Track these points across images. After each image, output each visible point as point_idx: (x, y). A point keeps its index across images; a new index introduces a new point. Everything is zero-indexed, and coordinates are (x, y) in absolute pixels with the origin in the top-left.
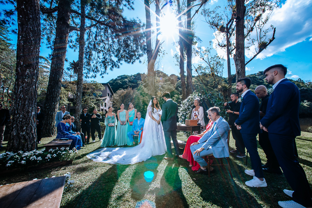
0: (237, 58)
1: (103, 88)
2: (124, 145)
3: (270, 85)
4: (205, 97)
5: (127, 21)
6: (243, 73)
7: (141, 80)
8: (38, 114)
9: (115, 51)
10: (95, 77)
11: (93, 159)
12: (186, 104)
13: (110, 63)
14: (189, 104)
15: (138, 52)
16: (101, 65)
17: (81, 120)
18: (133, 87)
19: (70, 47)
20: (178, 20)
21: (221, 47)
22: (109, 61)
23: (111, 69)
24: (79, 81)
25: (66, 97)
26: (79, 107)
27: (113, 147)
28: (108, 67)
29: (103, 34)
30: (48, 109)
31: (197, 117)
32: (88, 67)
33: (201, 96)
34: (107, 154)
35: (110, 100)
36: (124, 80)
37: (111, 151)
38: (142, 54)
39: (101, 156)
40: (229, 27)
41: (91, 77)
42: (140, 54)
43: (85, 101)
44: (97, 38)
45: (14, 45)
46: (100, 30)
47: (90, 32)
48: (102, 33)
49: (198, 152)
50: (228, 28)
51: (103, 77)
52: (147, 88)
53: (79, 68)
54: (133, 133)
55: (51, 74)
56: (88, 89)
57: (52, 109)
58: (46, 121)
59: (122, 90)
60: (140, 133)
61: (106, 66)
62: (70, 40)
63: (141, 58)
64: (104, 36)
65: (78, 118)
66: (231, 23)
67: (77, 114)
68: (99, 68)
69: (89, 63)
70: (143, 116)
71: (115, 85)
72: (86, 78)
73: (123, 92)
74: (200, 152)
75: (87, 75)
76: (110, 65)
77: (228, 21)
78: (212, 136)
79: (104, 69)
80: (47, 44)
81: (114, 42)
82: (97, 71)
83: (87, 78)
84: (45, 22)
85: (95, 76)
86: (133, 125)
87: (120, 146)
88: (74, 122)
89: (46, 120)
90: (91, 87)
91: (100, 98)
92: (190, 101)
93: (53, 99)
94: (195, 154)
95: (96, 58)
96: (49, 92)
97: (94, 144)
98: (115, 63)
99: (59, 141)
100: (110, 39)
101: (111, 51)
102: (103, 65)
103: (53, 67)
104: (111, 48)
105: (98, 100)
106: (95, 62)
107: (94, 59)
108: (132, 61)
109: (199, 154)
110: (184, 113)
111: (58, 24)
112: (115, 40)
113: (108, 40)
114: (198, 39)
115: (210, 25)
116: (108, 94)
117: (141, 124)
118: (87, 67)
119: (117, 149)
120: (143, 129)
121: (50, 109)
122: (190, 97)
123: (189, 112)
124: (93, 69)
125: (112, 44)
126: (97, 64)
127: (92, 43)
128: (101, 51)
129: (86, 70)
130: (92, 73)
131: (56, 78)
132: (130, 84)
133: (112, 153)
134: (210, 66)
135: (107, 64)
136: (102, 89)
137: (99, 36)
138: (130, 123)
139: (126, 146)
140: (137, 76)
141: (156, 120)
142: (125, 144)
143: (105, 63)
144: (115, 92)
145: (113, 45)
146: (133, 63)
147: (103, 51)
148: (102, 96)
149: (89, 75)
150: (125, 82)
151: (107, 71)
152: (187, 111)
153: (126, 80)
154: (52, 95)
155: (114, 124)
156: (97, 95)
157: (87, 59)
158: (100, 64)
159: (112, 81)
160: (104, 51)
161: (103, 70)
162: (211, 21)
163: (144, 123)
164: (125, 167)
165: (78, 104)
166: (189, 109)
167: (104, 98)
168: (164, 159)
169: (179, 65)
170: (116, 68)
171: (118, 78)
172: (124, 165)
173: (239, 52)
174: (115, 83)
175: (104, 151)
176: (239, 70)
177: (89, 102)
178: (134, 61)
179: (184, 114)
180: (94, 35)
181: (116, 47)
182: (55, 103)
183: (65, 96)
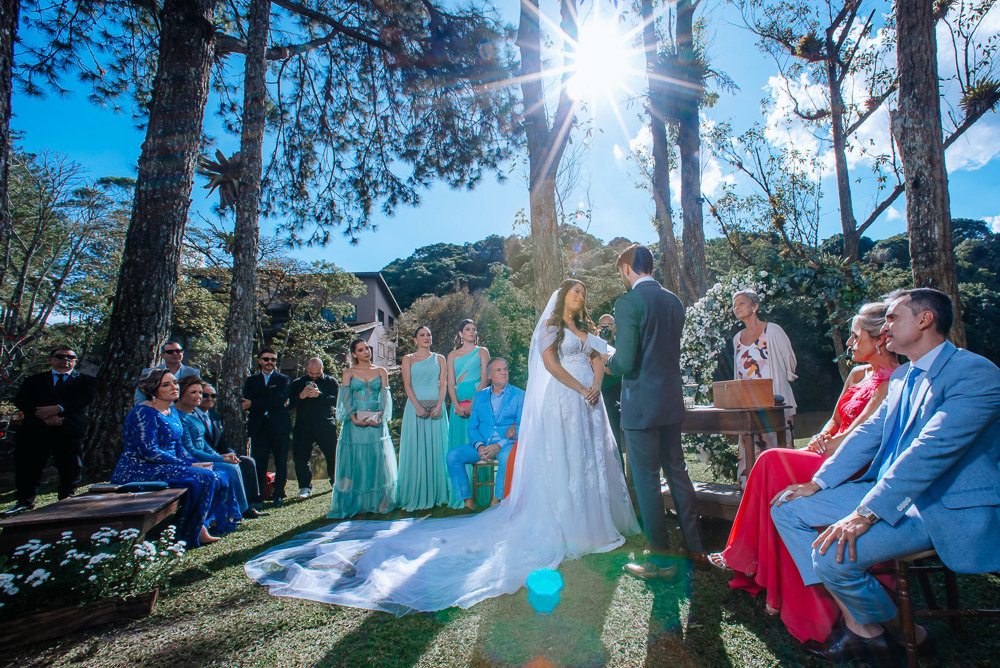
0: (909, 124)
1: (359, 289)
2: (435, 507)
3: (980, 270)
4: (787, 286)
5: (445, 14)
6: (939, 185)
7: (502, 261)
8: (65, 378)
9: (402, 141)
10: (323, 243)
11: (270, 582)
12: (700, 323)
13: (381, 188)
14: (714, 320)
15: (490, 143)
16: (347, 195)
17: (248, 402)
18: (473, 287)
19: (230, 127)
20: (641, 17)
21: (806, 121)
22: (380, 179)
23: (388, 210)
24: (241, 238)
25: (219, 327)
26: (238, 345)
27: (380, 517)
28: (373, 201)
29: (357, 79)
30: (118, 362)
31: (757, 372)
32: (299, 205)
33: (767, 280)
34: (346, 552)
35: (388, 333)
36: (439, 264)
37: (369, 537)
38: (506, 150)
39: (314, 562)
40: (835, 38)
41: (310, 242)
42: (499, 150)
43: (291, 342)
44: (331, 93)
45: (21, 133)
46: (343, 63)
47: (305, 68)
48: (353, 75)
49: (846, 541)
50: (833, 43)
51: (354, 241)
52: (527, 289)
53: (240, 184)
54: (472, 451)
55: (137, 220)
56: (303, 294)
57: (136, 364)
58: (108, 412)
59: (433, 298)
60: (505, 456)
61: (369, 199)
62: (227, 102)
63: (504, 166)
64: (359, 86)
65: (236, 393)
66: (842, 26)
67: (232, 375)
68: (342, 207)
69: (302, 188)
70: (518, 378)
71: (405, 279)
72: (291, 245)
73: (434, 304)
74: (856, 539)
75: (293, 236)
76: (382, 193)
77: (834, 19)
78: (915, 443)
79: (362, 211)
80: (135, 116)
81: (396, 105)
82: (333, 219)
83: (295, 245)
84: (129, 35)
85: (326, 239)
86: (473, 415)
87: (416, 514)
88: (211, 411)
89: (106, 408)
90: (313, 287)
91: (349, 329)
92: (717, 305)
93: (139, 322)
94: (826, 550)
95: (327, 169)
96: (127, 291)
97: (304, 505)
98: (401, 186)
99: (115, 495)
100: (382, 95)
101: (386, 139)
102: (355, 195)
103: (145, 192)
104: (386, 130)
105: (342, 335)
106: (323, 183)
107: (321, 171)
108: (467, 178)
109: (850, 551)
110: (691, 362)
111: (169, 21)
112: (399, 97)
113: (375, 97)
114: (722, 81)
115: (760, 38)
116: (381, 314)
117: (509, 411)
118: (295, 205)
119: (399, 526)
120: (516, 434)
121: (127, 365)
122: (717, 287)
123: (713, 359)
124: (318, 212)
125: (389, 113)
126: (330, 189)
127: (313, 113)
128: (348, 142)
129: (290, 214)
130: (311, 229)
131: (157, 238)
132: (463, 277)
133: (373, 546)
134: (768, 191)
135: (371, 191)
136: (356, 295)
137: (340, 84)
138: (462, 409)
139: (440, 512)
140: (488, 245)
141: (583, 388)
142: (439, 504)
143: (362, 187)
144: (406, 306)
145: (393, 116)
146: (471, 186)
147: (355, 142)
148: (358, 321)
149: (300, 235)
150: (445, 269)
151: (370, 217)
152: (707, 351)
153: (447, 261)
154: (139, 303)
155: (381, 416)
156: (338, 316)
157: (292, 170)
158: (343, 192)
159: (396, 267)
160: (361, 141)
161: (357, 214)
162: (765, 22)
163: (520, 407)
164: (428, 623)
165: (236, 334)
166: (713, 341)
167: (364, 328)
168: (628, 571)
169: (650, 185)
170: (406, 205)
171: (417, 257)
172: (426, 615)
173: (914, 96)
174: (405, 273)
175: (336, 539)
176: (922, 174)
177: (307, 342)
178: (475, 179)
179: (691, 366)
180: (320, 83)
181: (404, 124)
182: (148, 336)
183: (214, 323)
